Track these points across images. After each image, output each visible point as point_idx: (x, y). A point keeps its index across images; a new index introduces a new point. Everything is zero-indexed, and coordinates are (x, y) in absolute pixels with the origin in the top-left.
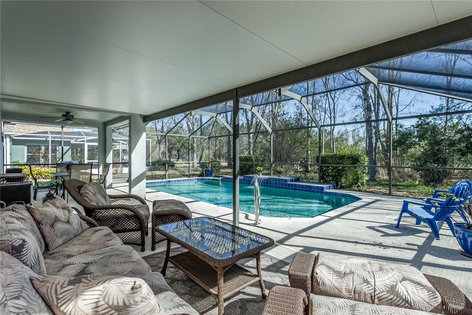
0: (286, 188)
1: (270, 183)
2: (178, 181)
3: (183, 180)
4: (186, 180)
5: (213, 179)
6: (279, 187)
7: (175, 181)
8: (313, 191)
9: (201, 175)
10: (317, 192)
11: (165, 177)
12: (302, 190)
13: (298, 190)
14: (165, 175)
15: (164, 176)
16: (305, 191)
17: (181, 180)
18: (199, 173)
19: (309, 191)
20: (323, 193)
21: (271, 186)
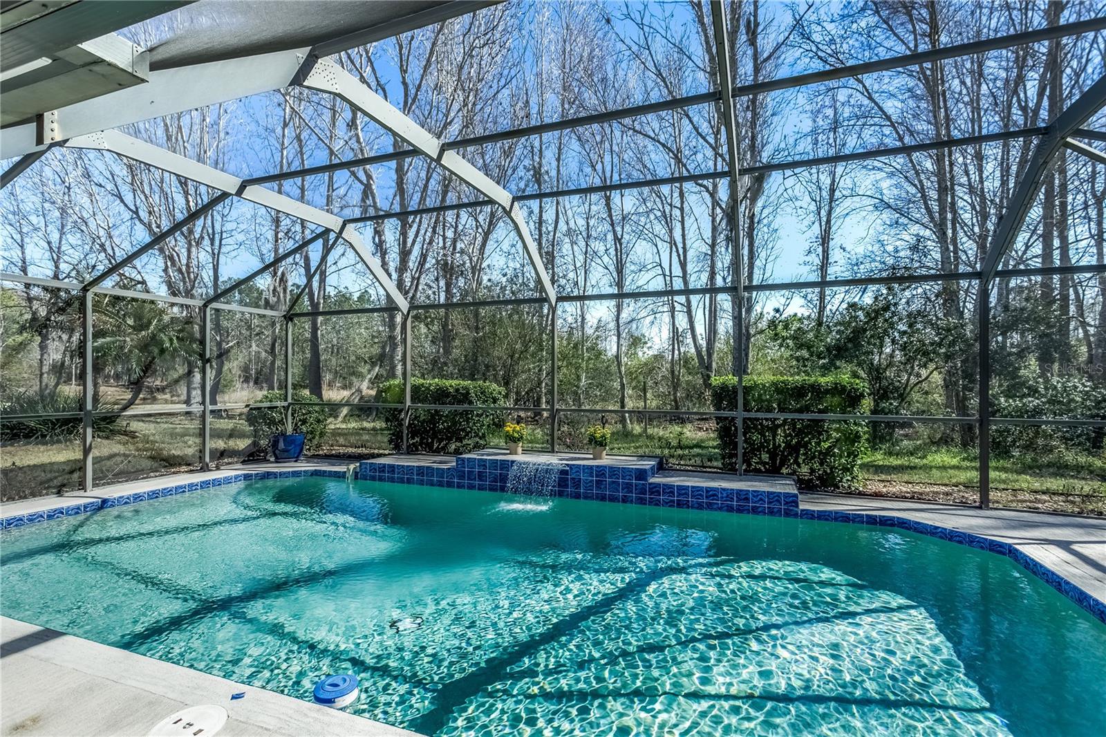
0: (641, 501)
1: (577, 483)
2: (154, 495)
3: (180, 490)
4: (191, 485)
5: (316, 473)
6: (613, 499)
7: (137, 497)
8: (755, 511)
9: (252, 456)
10: (771, 512)
11: (76, 475)
12: (710, 506)
13: (692, 507)
14: (79, 467)
15: (71, 472)
16: (720, 509)
17: (167, 492)
18: (242, 444)
19: (740, 510)
20: (796, 515)
21: (577, 496)
